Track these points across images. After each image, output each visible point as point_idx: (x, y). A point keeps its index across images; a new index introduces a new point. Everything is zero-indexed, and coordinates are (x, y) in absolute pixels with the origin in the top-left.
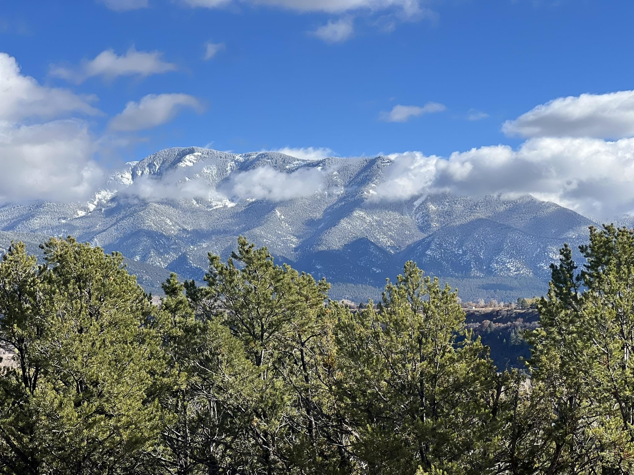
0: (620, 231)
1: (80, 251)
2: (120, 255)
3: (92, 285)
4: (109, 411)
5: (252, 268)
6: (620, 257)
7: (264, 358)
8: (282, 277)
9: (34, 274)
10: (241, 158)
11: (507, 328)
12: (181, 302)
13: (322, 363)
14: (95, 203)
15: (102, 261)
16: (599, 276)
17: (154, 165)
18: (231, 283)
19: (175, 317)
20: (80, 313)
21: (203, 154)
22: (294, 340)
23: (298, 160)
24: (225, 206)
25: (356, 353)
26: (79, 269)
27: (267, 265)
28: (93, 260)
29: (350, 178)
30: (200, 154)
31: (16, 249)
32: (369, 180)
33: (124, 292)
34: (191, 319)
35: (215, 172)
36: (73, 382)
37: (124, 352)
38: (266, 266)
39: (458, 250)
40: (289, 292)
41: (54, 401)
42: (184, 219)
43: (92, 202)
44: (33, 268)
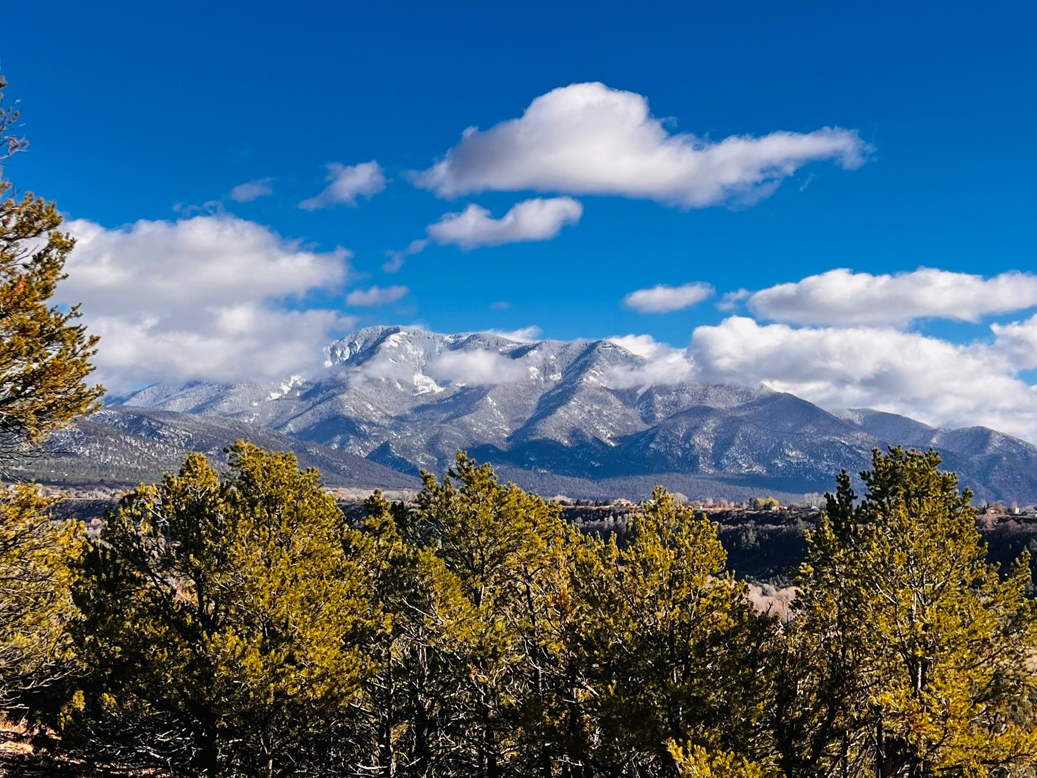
0: (909, 455)
1: (270, 468)
2: (317, 472)
3: (282, 510)
4: (300, 660)
5: (472, 489)
6: (908, 486)
7: (484, 595)
8: (507, 499)
9: (215, 493)
10: (450, 339)
11: (737, 530)
12: (386, 523)
13: (553, 605)
14: (290, 385)
15: (295, 480)
16: (883, 510)
17: (355, 344)
18: (447, 506)
19: (378, 541)
20: (268, 542)
21: (409, 334)
22: (519, 573)
23: (512, 343)
24: (433, 391)
25: (596, 598)
26: (268, 488)
27: (491, 486)
28: (285, 479)
29: (569, 363)
30: (406, 334)
31: (195, 462)
32: (589, 366)
33: (321, 517)
34: (398, 543)
35: (422, 353)
36: (259, 624)
37: (320, 591)
38: (489, 487)
39: (684, 444)
40: (515, 517)
41: (235, 648)
42: (387, 405)
43: (286, 384)
44: (215, 485)
